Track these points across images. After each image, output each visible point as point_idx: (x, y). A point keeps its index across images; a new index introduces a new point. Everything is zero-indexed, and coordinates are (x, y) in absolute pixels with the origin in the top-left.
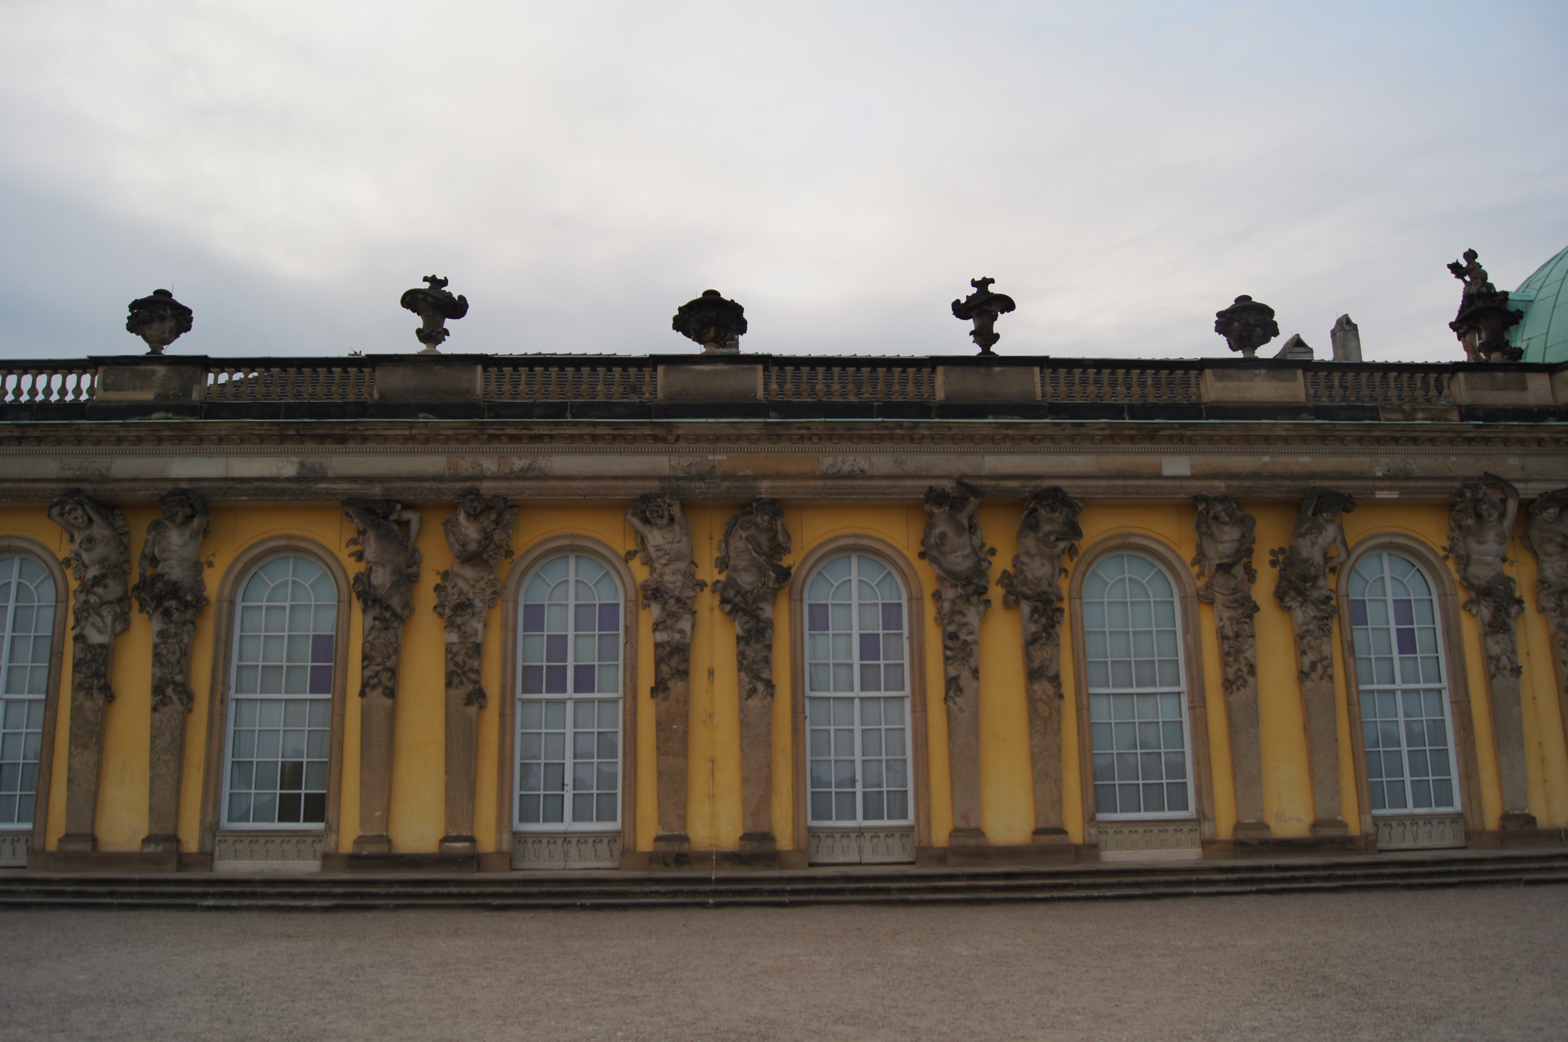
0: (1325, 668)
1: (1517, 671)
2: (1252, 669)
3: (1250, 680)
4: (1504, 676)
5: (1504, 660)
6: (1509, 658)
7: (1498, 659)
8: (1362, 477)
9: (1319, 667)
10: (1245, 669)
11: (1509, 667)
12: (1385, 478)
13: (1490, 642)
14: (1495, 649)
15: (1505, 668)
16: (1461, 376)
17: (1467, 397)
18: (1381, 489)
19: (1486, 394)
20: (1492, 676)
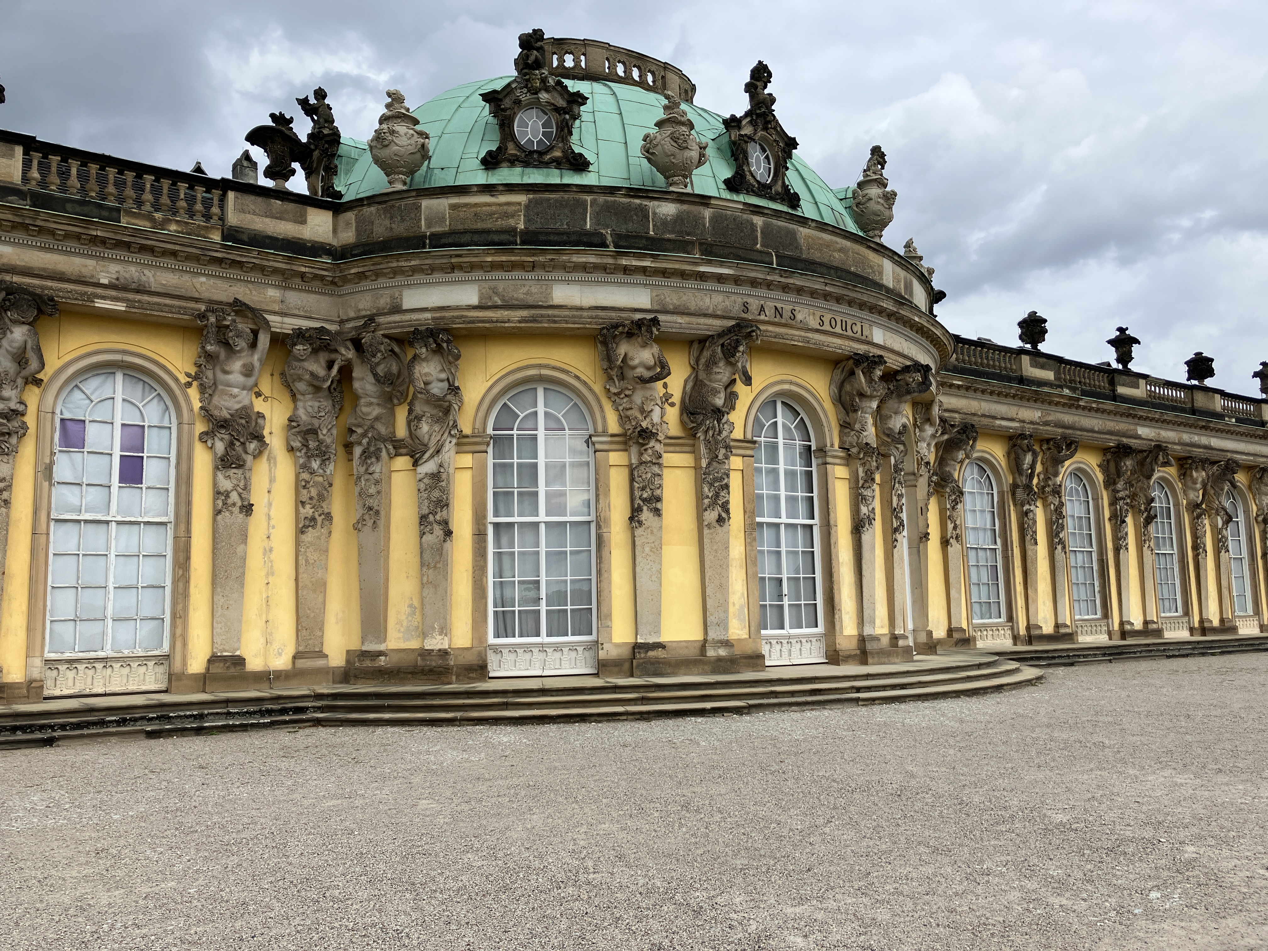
1: (248, 509)
4: (232, 513)
5: (234, 497)
6: (240, 495)
8: (78, 281)
11: (239, 503)
12: (111, 286)
13: (220, 475)
14: (225, 485)
15: (234, 504)
16: (231, 195)
17: (233, 218)
18: (104, 298)
19: (257, 219)
20: (217, 512)
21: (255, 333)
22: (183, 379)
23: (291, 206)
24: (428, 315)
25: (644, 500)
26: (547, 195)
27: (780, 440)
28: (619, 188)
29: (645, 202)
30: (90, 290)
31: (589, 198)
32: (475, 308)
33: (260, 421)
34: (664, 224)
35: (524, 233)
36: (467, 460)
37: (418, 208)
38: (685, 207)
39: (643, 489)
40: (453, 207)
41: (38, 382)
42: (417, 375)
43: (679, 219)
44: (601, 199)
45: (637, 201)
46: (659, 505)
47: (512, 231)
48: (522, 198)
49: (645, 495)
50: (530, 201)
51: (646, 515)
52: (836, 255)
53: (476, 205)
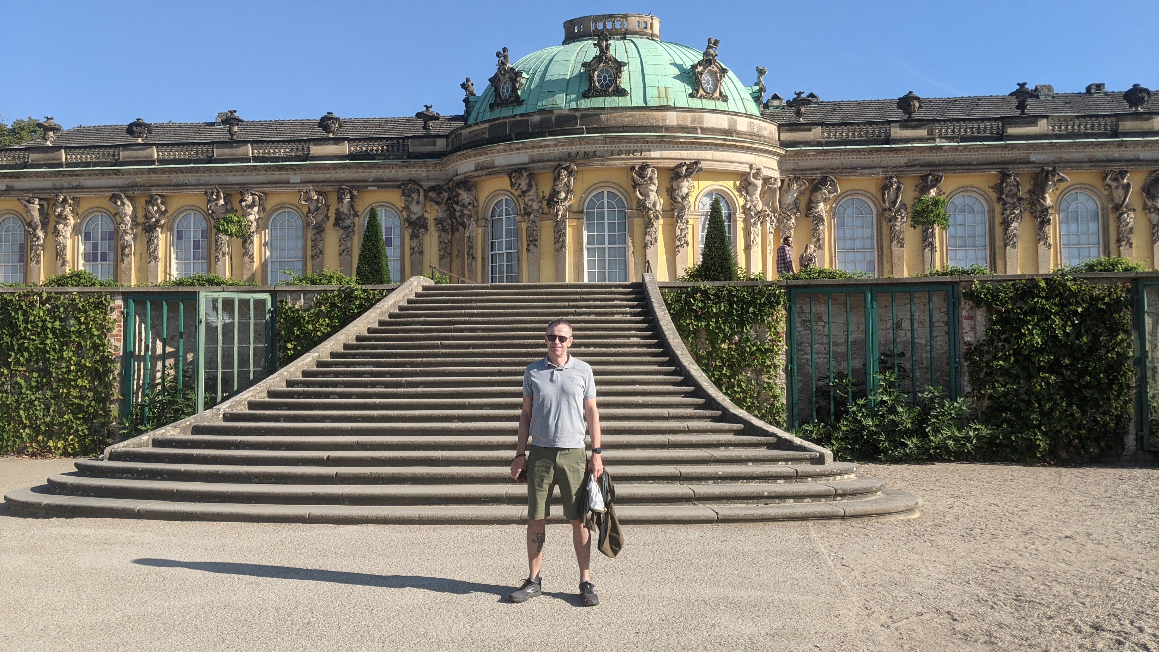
0: (348, 252)
1: (421, 253)
2: (321, 252)
3: (320, 256)
4: (416, 255)
5: (416, 248)
6: (419, 248)
7: (414, 248)
8: (364, 181)
9: (346, 251)
10: (318, 252)
11: (420, 251)
12: (373, 181)
13: (412, 241)
14: (414, 245)
15: (416, 252)
16: (410, 140)
17: (410, 150)
18: (370, 186)
19: (419, 148)
20: (411, 255)
21: (418, 190)
22: (401, 209)
23: (430, 140)
24: (463, 176)
25: (531, 241)
26: (494, 123)
27: (606, 210)
28: (517, 115)
29: (528, 118)
30: (366, 184)
31: (507, 121)
32: (473, 171)
33: (426, 221)
34: (535, 125)
35: (488, 139)
36: (480, 230)
37: (461, 133)
38: (544, 116)
39: (529, 237)
40: (470, 132)
41: (358, 216)
42: (460, 199)
43: (541, 121)
44: (512, 119)
45: (525, 118)
46: (536, 243)
47: (484, 139)
48: (487, 125)
49: (531, 239)
50: (490, 126)
51: (531, 247)
52: (626, 119)
53: (475, 131)
